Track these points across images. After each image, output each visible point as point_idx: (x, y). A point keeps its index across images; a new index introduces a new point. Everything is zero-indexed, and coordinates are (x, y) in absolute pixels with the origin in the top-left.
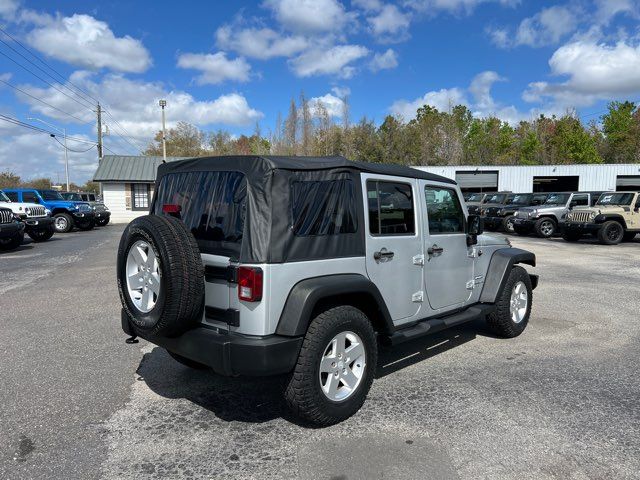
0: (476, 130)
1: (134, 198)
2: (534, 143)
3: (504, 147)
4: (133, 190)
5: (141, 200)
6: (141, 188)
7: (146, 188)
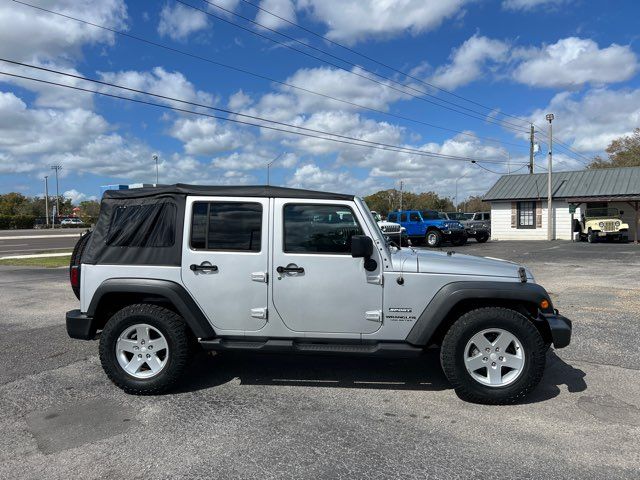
1: (519, 215)
4: (519, 208)
5: (527, 217)
6: (527, 206)
7: (531, 205)
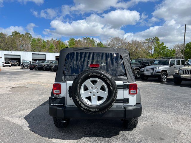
0: (34, 41)
2: (53, 46)
3: (44, 47)
